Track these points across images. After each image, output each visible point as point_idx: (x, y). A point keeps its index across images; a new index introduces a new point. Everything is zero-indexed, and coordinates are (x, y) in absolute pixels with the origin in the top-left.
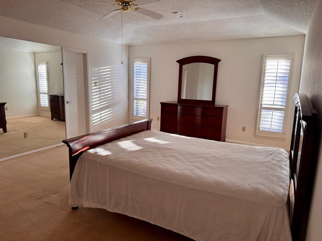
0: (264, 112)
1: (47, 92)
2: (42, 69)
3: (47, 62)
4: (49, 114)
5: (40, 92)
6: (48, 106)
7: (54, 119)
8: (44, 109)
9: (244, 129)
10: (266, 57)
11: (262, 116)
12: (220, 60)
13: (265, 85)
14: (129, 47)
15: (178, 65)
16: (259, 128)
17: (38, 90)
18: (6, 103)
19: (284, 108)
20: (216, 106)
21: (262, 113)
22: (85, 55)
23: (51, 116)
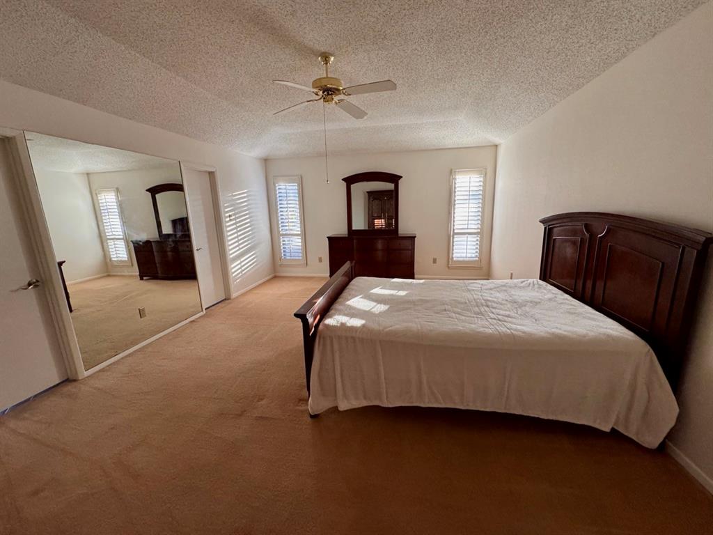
0: (457, 238)
1: (122, 237)
2: (108, 199)
3: (117, 189)
4: (135, 271)
5: (108, 237)
6: (126, 259)
7: (145, 278)
8: (121, 264)
9: (435, 261)
10: (455, 172)
11: (455, 243)
12: (401, 177)
13: (457, 206)
14: (266, 161)
15: (344, 184)
16: (453, 258)
17: (102, 235)
18: (64, 262)
19: (479, 230)
20: (400, 235)
21: (455, 240)
22: (211, 175)
23: (138, 273)
